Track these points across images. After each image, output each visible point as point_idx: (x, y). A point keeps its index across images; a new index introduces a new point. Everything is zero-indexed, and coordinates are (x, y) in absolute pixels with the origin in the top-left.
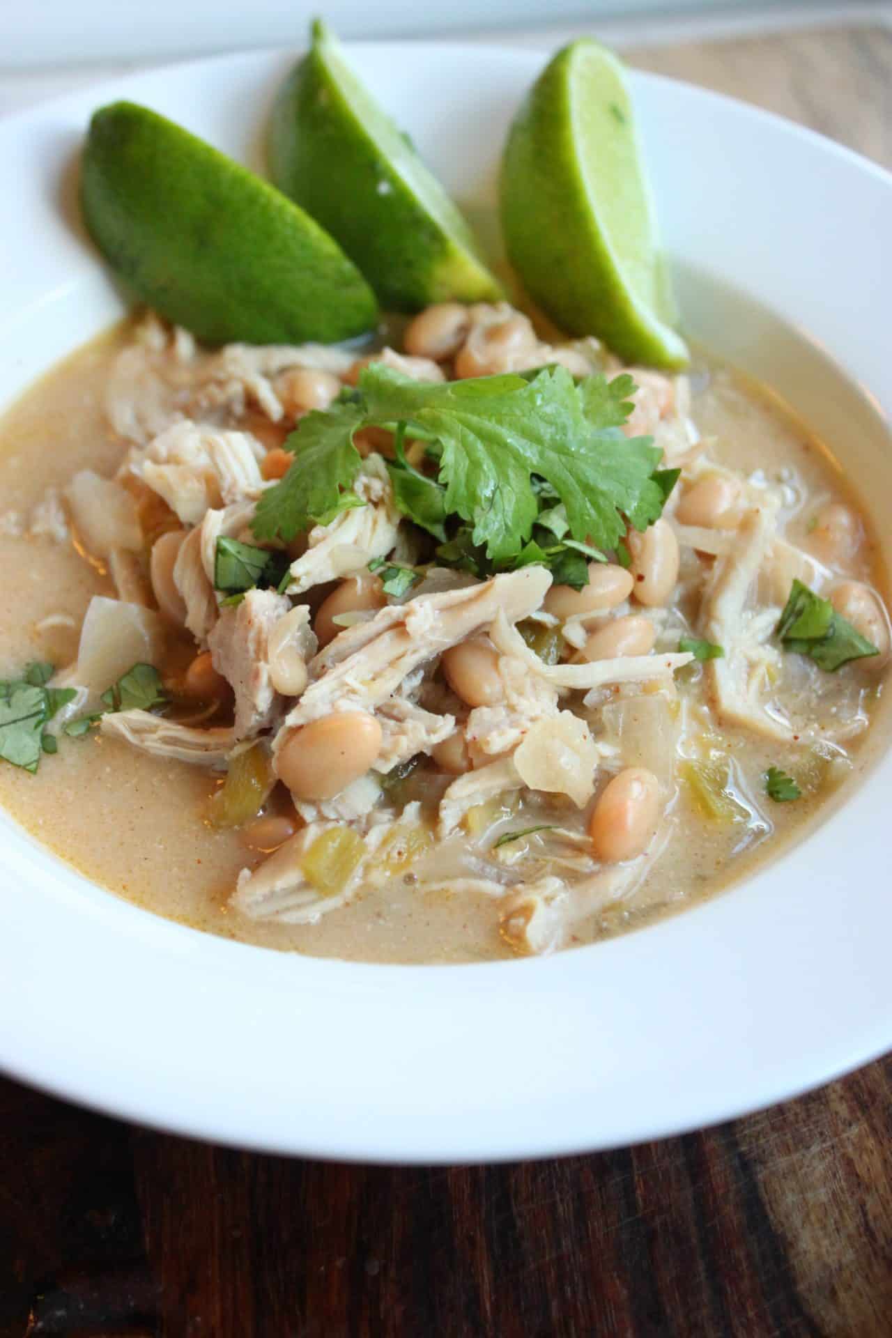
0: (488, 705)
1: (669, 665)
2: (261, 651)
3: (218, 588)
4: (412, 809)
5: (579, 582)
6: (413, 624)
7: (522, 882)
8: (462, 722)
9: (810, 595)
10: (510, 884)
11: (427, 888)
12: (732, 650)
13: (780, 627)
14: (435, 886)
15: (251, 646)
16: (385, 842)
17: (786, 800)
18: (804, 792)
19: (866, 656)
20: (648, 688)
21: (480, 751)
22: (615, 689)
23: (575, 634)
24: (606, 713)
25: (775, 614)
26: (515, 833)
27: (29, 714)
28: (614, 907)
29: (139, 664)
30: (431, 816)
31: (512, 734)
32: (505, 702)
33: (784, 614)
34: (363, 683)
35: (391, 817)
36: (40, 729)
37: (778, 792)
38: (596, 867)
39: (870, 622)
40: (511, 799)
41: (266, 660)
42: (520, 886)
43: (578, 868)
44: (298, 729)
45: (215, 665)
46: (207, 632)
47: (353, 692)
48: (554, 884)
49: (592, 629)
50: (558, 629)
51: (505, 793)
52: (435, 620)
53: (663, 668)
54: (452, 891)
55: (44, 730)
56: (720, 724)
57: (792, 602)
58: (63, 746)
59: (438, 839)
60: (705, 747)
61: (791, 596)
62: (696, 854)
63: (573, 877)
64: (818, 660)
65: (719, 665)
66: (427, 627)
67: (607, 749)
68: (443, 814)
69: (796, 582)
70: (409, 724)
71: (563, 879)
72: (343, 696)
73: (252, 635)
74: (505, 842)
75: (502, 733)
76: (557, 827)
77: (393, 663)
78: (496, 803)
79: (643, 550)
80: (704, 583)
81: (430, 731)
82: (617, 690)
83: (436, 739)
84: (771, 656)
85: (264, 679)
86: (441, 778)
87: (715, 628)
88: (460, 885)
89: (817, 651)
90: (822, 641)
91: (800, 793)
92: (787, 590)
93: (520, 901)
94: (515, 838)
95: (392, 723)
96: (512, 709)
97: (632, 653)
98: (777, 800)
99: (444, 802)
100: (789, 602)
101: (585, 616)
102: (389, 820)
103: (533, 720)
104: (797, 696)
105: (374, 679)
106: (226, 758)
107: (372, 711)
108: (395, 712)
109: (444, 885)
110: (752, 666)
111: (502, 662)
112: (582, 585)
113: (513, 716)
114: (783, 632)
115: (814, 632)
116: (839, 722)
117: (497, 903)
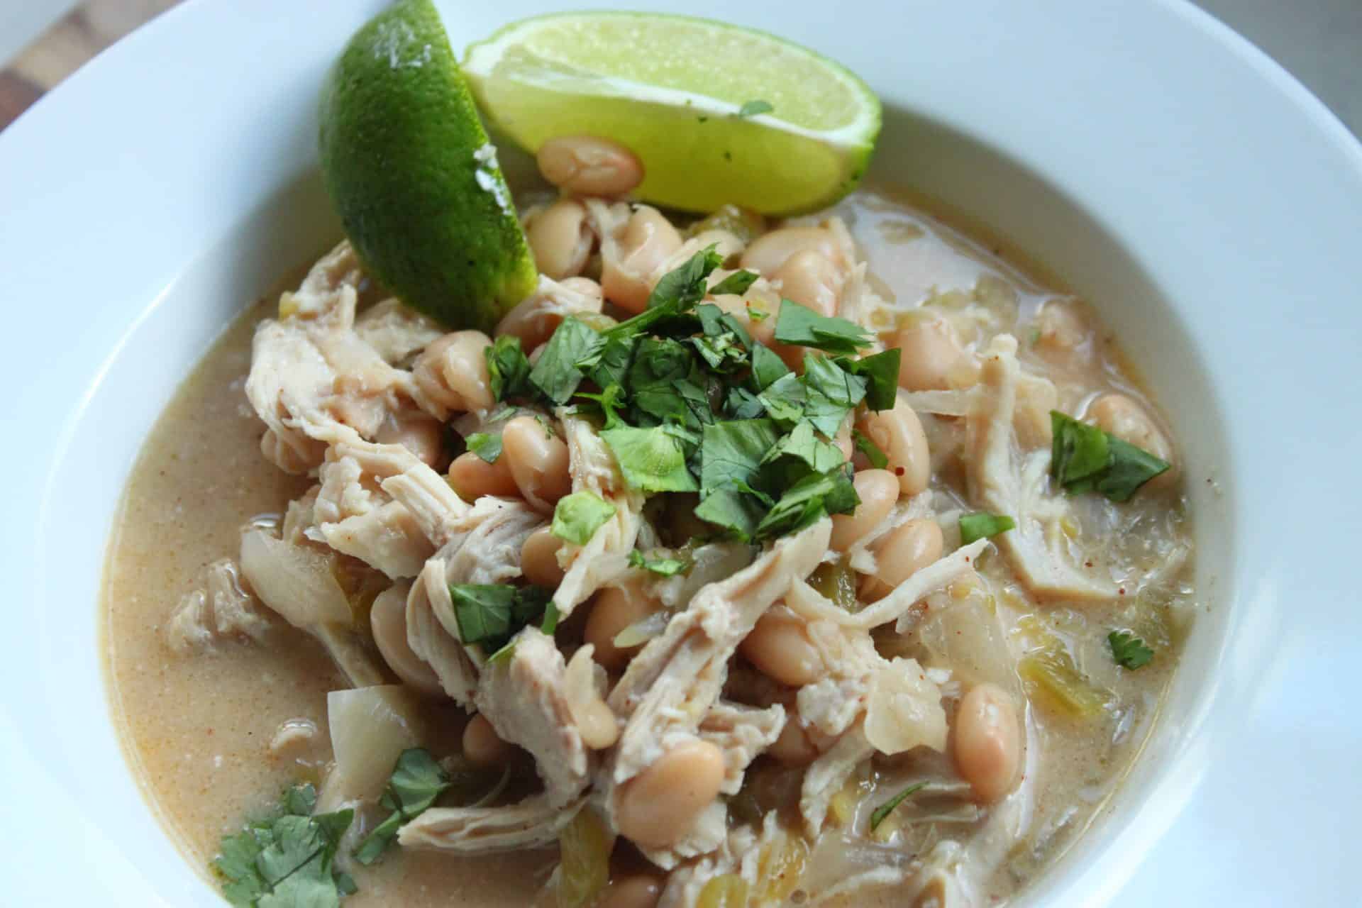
0: (812, 682)
1: (967, 559)
2: (561, 713)
3: (466, 642)
4: (770, 821)
5: (849, 506)
6: (710, 625)
7: (914, 856)
8: (791, 707)
9: (1075, 425)
10: (903, 864)
11: (818, 899)
12: (1020, 516)
13: (1054, 471)
14: (829, 894)
15: (549, 711)
16: (761, 869)
17: (1140, 665)
18: (1156, 649)
19: (1159, 474)
20: (955, 592)
21: (822, 734)
22: (923, 605)
23: (864, 562)
24: (925, 636)
25: (1043, 458)
26: (884, 806)
27: (309, 855)
28: (1018, 850)
29: (404, 752)
30: (794, 821)
31: (852, 706)
32: (828, 673)
33: (1054, 453)
34: (680, 707)
35: (754, 837)
36: (328, 869)
37: (1130, 659)
38: (982, 812)
39: (1146, 437)
40: (867, 770)
41: (571, 720)
42: (915, 864)
43: (963, 819)
44: (629, 783)
45: (502, 735)
46: (471, 694)
47: (672, 721)
48: (950, 848)
49: (877, 549)
50: (844, 562)
51: (859, 765)
52: (732, 612)
53: (963, 564)
54: (847, 893)
55: (333, 869)
56: (1039, 603)
57: (1058, 438)
58: (361, 880)
59: (811, 842)
60: (1034, 634)
61: (1054, 431)
62: (1076, 759)
63: (964, 832)
64: (1109, 493)
65: (1013, 537)
66: (726, 624)
67: (940, 675)
68: (808, 814)
69: (1054, 415)
70: (741, 730)
71: (955, 838)
72: (664, 730)
73: (544, 698)
74: (880, 821)
75: (841, 710)
76: (927, 783)
77: (701, 675)
78: (853, 780)
79: (890, 440)
80: (961, 449)
81: (765, 729)
82: (926, 607)
83: (772, 737)
84: (1059, 507)
85: (578, 744)
86: (789, 776)
87: (992, 496)
88: (853, 883)
89: (1103, 484)
90: (1106, 471)
91: (1152, 652)
92: (1047, 428)
93: (924, 881)
94: (889, 811)
95: (721, 736)
96: (838, 677)
97: (928, 561)
98: (1131, 669)
99: (804, 802)
100: (1055, 439)
101: (867, 540)
102: (754, 841)
103: (864, 680)
104: (1101, 541)
105: (688, 699)
106: (551, 829)
107: (696, 731)
108: (720, 723)
109: (837, 888)
110: (1045, 524)
111: (812, 629)
112: (853, 508)
113: (844, 684)
114: (1061, 476)
115: (1096, 465)
116: (1157, 556)
117: (897, 890)
